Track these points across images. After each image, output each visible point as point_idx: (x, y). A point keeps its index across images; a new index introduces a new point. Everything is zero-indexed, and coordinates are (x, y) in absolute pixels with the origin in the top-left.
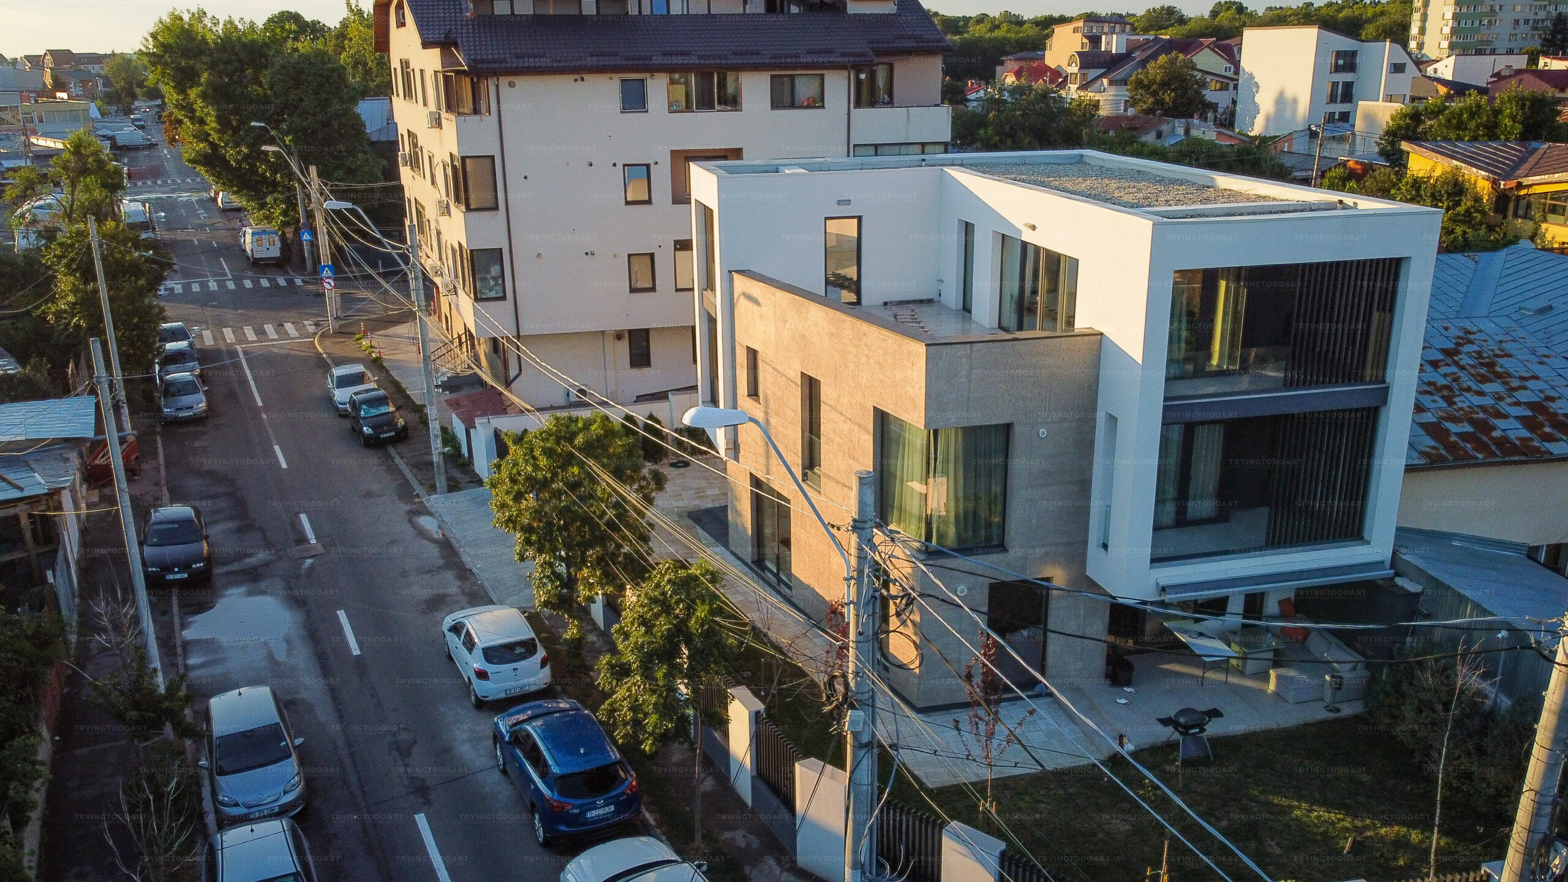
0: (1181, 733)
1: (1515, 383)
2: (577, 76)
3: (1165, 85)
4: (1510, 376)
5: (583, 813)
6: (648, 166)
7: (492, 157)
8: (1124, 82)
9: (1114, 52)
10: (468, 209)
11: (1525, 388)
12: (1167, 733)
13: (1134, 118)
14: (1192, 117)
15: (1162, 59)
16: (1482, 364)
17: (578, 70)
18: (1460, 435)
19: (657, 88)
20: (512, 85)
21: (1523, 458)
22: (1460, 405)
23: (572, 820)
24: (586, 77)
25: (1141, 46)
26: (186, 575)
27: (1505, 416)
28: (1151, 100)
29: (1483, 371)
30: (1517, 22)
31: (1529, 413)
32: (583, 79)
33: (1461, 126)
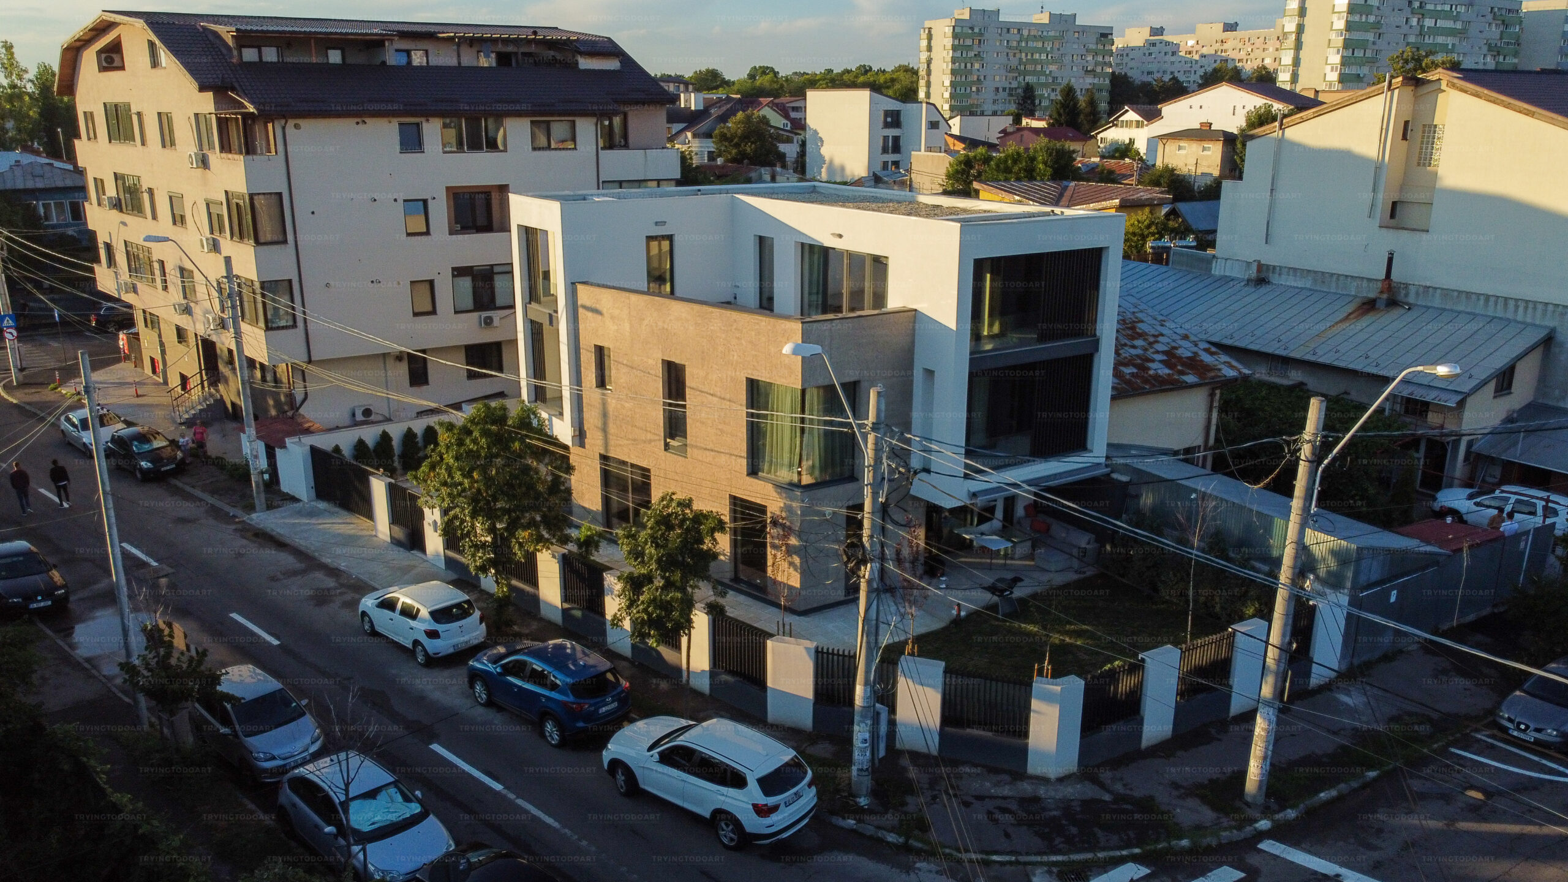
0: (999, 596)
1: (1152, 339)
2: (359, 120)
3: (745, 137)
4: (1146, 334)
5: (597, 710)
6: (425, 202)
7: (280, 195)
8: (708, 135)
9: (693, 108)
10: (258, 242)
11: (1157, 342)
12: (988, 597)
13: (722, 167)
14: (775, 165)
15: (740, 115)
16: (1128, 328)
17: (360, 113)
18: (1132, 374)
19: (433, 130)
20: (297, 126)
21: (1171, 387)
22: (1124, 355)
23: (589, 717)
24: (366, 120)
25: (716, 103)
26: (50, 603)
27: (1153, 361)
28: (734, 151)
29: (1130, 332)
30: (997, 89)
31: (1165, 358)
32: (364, 122)
33: (1008, 170)
